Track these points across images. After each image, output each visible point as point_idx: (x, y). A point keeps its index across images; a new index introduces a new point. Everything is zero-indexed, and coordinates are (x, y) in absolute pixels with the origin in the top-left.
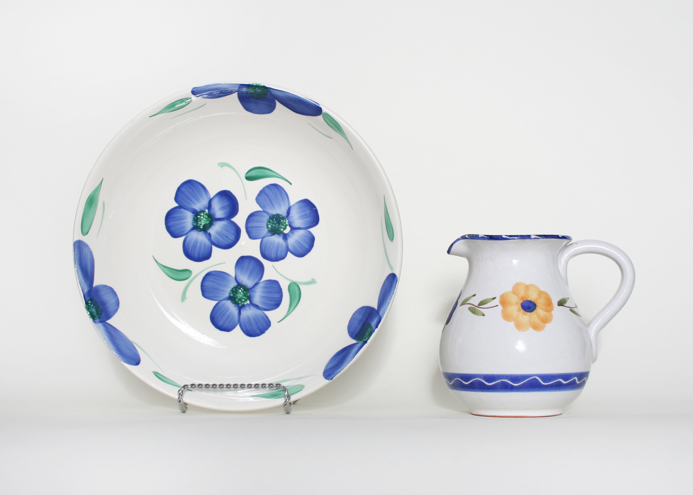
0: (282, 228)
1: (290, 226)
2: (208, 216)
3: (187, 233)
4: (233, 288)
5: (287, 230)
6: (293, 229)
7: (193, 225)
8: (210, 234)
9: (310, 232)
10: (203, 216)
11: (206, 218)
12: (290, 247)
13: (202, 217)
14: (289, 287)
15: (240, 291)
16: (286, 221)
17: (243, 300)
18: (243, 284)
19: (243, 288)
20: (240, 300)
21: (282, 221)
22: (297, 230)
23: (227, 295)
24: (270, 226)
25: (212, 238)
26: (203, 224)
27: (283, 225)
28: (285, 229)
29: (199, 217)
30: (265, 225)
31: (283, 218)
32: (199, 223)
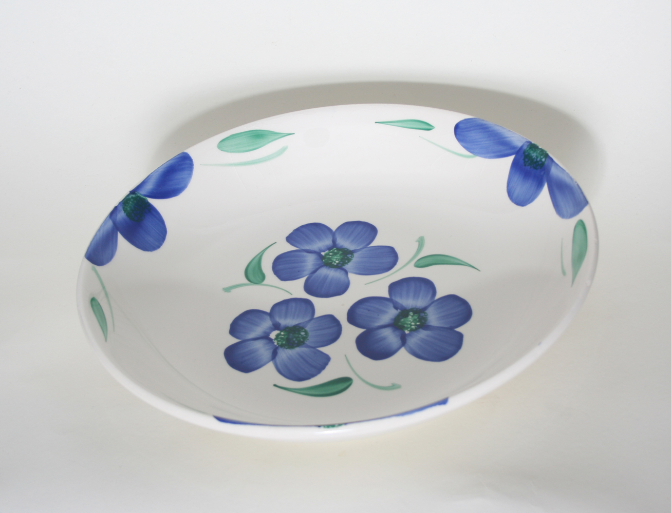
0: (282, 335)
1: (271, 340)
2: (404, 327)
3: (432, 303)
4: (349, 262)
5: (273, 335)
6: (265, 337)
7: (425, 313)
8: (396, 308)
9: (237, 338)
10: (411, 325)
11: (407, 324)
12: (268, 318)
13: (413, 324)
14: (263, 277)
15: (337, 262)
16: (278, 344)
17: (331, 254)
18: (334, 269)
19: (334, 265)
20: (335, 254)
21: (284, 342)
22: (258, 336)
23: (356, 255)
24: (303, 333)
25: (391, 305)
26: (410, 317)
27: (282, 338)
28: (277, 336)
29: (418, 323)
30: (310, 334)
31: (282, 346)
32: (416, 317)
